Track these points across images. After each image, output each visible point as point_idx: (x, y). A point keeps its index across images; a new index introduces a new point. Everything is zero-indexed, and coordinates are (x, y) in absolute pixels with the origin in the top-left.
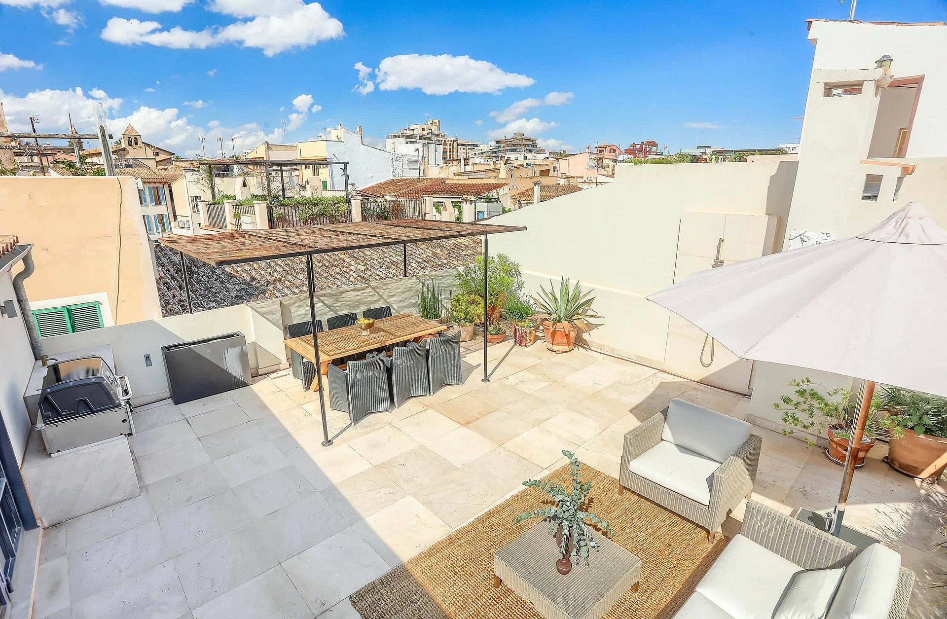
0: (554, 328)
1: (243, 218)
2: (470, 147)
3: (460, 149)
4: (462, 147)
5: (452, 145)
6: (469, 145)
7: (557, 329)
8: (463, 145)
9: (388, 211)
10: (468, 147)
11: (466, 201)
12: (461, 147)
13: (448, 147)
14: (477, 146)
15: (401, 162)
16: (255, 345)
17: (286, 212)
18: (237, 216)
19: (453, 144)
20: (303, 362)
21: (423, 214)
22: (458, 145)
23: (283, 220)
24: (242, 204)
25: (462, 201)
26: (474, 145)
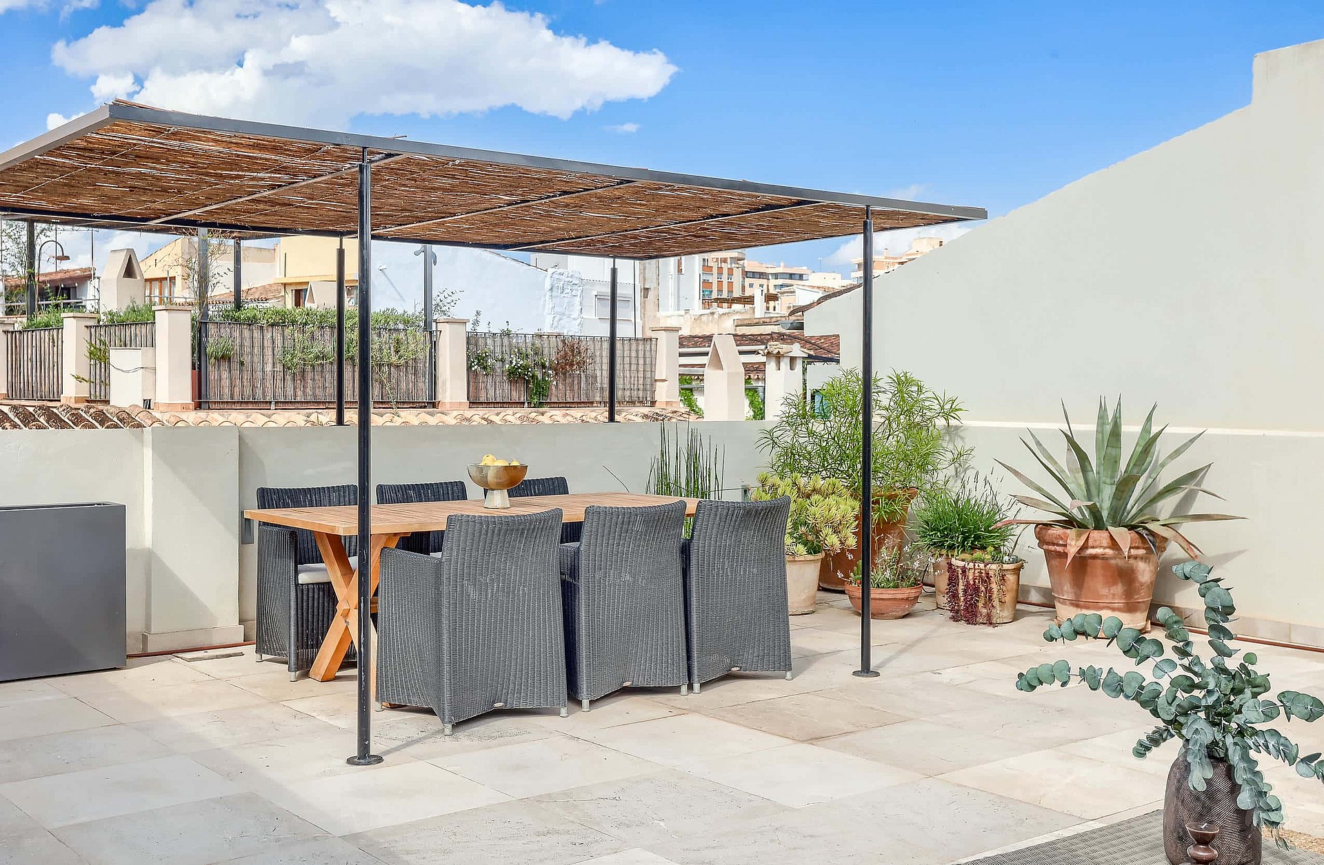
0: (1081, 543)
1: (117, 357)
2: (780, 282)
3: (751, 285)
4: (757, 282)
5: (725, 272)
6: (776, 276)
7: (1090, 551)
8: (762, 275)
9: (543, 366)
10: (773, 282)
11: (778, 357)
12: (752, 281)
13: (713, 279)
14: (801, 277)
15: (578, 299)
16: (149, 557)
17: (247, 343)
18: (99, 356)
19: (730, 271)
20: (297, 585)
21: (648, 381)
22: (746, 274)
23: (235, 366)
24: (117, 322)
25: (764, 359)
26: (791, 276)
